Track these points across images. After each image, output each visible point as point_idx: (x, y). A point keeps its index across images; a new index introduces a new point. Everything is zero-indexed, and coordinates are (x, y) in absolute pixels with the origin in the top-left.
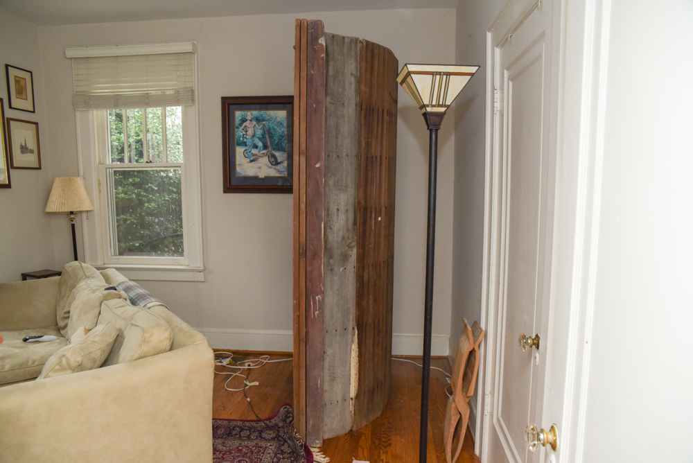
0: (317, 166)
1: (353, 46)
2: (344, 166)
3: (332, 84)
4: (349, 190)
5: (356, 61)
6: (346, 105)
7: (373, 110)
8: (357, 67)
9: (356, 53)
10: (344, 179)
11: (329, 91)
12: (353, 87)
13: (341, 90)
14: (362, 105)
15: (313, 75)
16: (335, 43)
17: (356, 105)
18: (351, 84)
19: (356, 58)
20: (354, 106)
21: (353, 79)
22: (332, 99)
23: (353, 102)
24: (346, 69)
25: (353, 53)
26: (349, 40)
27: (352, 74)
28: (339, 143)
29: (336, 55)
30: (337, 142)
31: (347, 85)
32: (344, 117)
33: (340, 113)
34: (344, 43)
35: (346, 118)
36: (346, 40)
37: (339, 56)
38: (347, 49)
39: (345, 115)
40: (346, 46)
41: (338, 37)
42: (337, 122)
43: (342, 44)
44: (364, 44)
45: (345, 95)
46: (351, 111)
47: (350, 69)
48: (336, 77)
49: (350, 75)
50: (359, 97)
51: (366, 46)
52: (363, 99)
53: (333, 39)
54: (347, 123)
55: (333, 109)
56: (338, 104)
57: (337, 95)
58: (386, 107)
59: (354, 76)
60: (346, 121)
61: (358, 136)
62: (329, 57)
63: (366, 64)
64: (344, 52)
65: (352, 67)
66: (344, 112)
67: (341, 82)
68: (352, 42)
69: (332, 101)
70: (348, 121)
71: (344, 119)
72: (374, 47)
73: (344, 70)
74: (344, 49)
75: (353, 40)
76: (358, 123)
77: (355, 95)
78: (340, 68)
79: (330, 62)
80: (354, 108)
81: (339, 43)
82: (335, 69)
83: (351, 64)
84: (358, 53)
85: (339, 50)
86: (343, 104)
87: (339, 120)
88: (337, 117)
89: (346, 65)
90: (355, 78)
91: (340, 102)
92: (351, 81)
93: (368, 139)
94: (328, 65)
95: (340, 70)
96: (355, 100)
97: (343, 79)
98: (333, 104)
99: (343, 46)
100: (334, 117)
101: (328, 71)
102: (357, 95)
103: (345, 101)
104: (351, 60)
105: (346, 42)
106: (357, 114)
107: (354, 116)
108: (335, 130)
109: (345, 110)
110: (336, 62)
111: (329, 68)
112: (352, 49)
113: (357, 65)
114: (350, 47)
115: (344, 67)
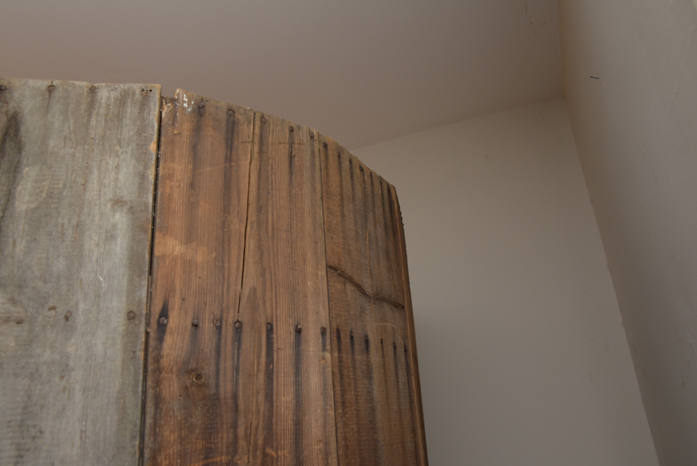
1: (131, 110)
3: (21, 246)
5: (141, 156)
6: (80, 319)
7: (238, 327)
8: (143, 177)
9: (141, 131)
12: (120, 246)
13: (60, 265)
14: (164, 313)
16: (57, 107)
17: (131, 316)
18: (110, 237)
19: (142, 146)
20: (118, 321)
21: (121, 219)
22: (13, 301)
23: (116, 307)
24: (93, 185)
25: (129, 131)
27: (117, 203)
31: (92, 242)
32: (65, 370)
33: (47, 355)
34: (92, 104)
35: (77, 376)
37: (65, 146)
38: (103, 123)
39: (71, 363)
40: (102, 111)
41: (70, 89)
42: (29, 397)
43: (83, 107)
44: (185, 105)
45: (81, 280)
46: (104, 343)
47: (113, 183)
48: (46, 216)
49: (109, 205)
50: (145, 283)
51: (194, 111)
52: (170, 291)
53: (50, 95)
54: (78, 396)
55: (13, 344)
56: (40, 319)
57: (40, 284)
58: (311, 318)
59: (126, 208)
60: (78, 387)
61: (134, 454)
62: (23, 153)
63: (194, 165)
64: (92, 133)
65: (121, 177)
66: (71, 350)
67: (63, 234)
68: (129, 100)
69: (13, 309)
70: (85, 390)
71: (64, 382)
72: (239, 117)
73: (85, 189)
74: (93, 122)
75: (134, 94)
76: (135, 392)
77: (126, 277)
78: (65, 186)
79: (27, 169)
80: (121, 329)
81: (71, 105)
82: (42, 192)
83: (117, 167)
84: (150, 129)
85: (72, 129)
86: (67, 318)
87: (39, 387)
88: (32, 374)
89: (96, 173)
90: (133, 213)
91: (53, 312)
92: (115, 226)
93: (207, 457)
94: (15, 177)
95: (65, 193)
96: (128, 297)
97: (74, 222)
98: (19, 322)
99: (90, 115)
100: (16, 375)
101: (14, 198)
102: (139, 276)
103: (77, 304)
104: (118, 156)
105: (103, 101)
106: (134, 352)
107: (119, 363)
108: (10, 435)
109: (73, 341)
110: (50, 168)
111: (19, 188)
112: (127, 121)
113: (141, 168)
114: (118, 114)
115: (86, 181)
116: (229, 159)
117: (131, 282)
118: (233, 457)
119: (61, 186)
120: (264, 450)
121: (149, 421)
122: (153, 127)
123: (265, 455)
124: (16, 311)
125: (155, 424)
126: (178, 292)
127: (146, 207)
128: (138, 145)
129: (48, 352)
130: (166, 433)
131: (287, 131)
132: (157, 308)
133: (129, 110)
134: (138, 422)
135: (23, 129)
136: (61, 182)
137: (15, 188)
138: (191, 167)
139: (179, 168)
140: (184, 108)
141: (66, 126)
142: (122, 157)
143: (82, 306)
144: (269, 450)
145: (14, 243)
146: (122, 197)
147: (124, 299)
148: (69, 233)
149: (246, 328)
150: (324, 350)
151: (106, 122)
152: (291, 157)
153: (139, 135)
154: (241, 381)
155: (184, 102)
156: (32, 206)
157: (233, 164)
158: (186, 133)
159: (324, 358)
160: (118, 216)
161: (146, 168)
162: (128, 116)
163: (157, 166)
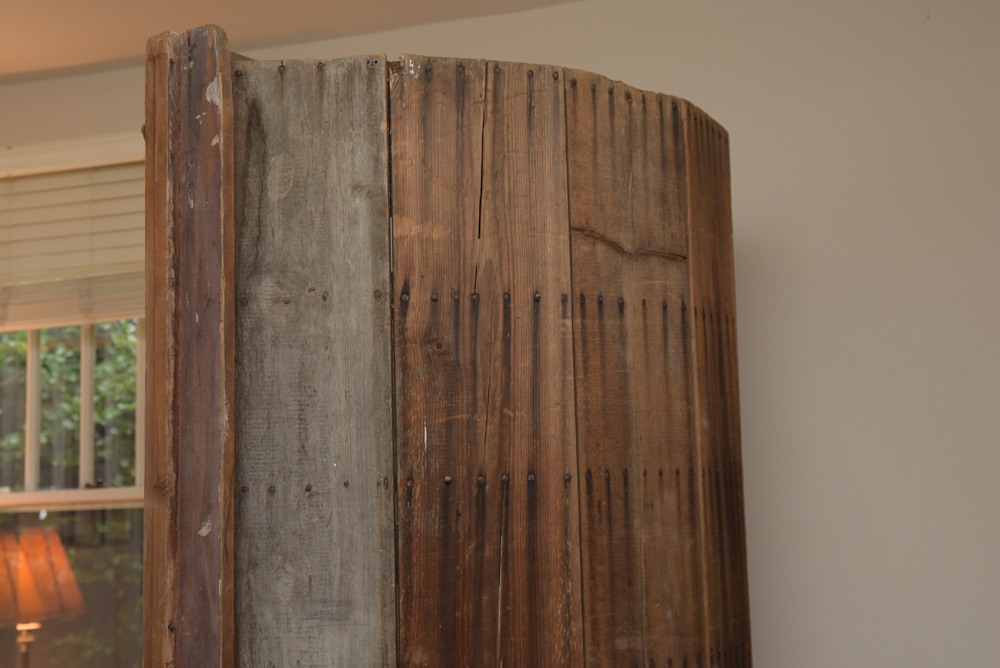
0: (204, 531)
1: (359, 87)
2: (335, 522)
3: (279, 234)
4: (359, 615)
5: (374, 137)
6: (335, 298)
8: (377, 159)
9: (370, 110)
10: (337, 574)
11: (268, 259)
12: (363, 230)
13: (313, 251)
14: (406, 291)
15: (192, 212)
16: (290, 91)
17: (377, 295)
18: (354, 222)
19: (374, 126)
20: (367, 299)
21: (360, 204)
22: (280, 284)
23: (364, 287)
24: (333, 172)
25: (359, 112)
26: (341, 71)
27: (356, 188)
28: (314, 437)
29: (292, 130)
30: (303, 437)
31: (337, 227)
32: (328, 343)
33: (312, 330)
34: (322, 83)
35: (338, 347)
36: (331, 72)
37: (303, 132)
38: (335, 104)
39: (332, 337)
40: (333, 91)
41: (300, 68)
42: (303, 364)
43: (314, 87)
44: (412, 72)
45: (333, 264)
46: (357, 319)
47: (350, 168)
48: (296, 204)
49: (349, 191)
50: (387, 264)
51: (421, 76)
52: (409, 270)
53: (282, 78)
54: (340, 364)
55: (284, 321)
56: (303, 299)
57: (299, 269)
58: (551, 285)
59: (364, 193)
60: (339, 357)
61: (388, 410)
62: (268, 142)
63: (425, 139)
64: (326, 116)
65: (357, 161)
66: (330, 325)
67: (313, 222)
68: (357, 76)
69: (280, 291)
70: (345, 358)
71: (328, 352)
72: (470, 73)
73: (326, 176)
74: (325, 105)
75: (360, 68)
76: (386, 360)
77: (370, 260)
78: (308, 175)
79: (273, 159)
80: (370, 306)
81: (303, 87)
82: (289, 181)
83: (353, 151)
84: (379, 107)
85: (307, 113)
86: (324, 298)
87: (309, 356)
88: (302, 345)
89: (334, 159)
90: (371, 198)
91: (312, 293)
92: (356, 211)
93: (449, 415)
94: (264, 168)
95: (309, 181)
96: (373, 278)
97: (320, 209)
98: (287, 302)
99: (321, 96)
100: (290, 346)
101: (266, 189)
102: (381, 258)
103: (331, 285)
104: (352, 140)
105: (332, 79)
106: (383, 326)
107: (370, 335)
108: (293, 394)
109: (331, 317)
110: (293, 156)
111: (269, 178)
112: (357, 100)
113: (375, 150)
114: (348, 92)
115: (326, 168)
116: (460, 126)
117: (375, 264)
118: (473, 415)
119: (305, 174)
120: (501, 410)
121: (398, 384)
122: (382, 104)
123: (503, 415)
124: (284, 293)
125: (404, 386)
126: (417, 270)
127: (383, 191)
128: (369, 125)
129: (313, 327)
130: (414, 394)
131: (525, 78)
132: (399, 287)
133: (357, 87)
134: (390, 384)
135: (263, 117)
136: (305, 170)
137: (266, 179)
138: (421, 141)
139: (409, 145)
140: (411, 76)
141: (301, 110)
142: (356, 140)
143: (335, 287)
144: (506, 411)
145: (273, 231)
146: (360, 182)
147: (370, 280)
148: (318, 220)
149: (484, 299)
150: (564, 316)
151: (337, 103)
152: (530, 109)
153: (370, 114)
154: (479, 349)
155: (410, 68)
156: (283, 195)
157: (465, 130)
158: (415, 105)
159: (564, 325)
160: (358, 201)
161: (379, 150)
162: (357, 94)
163: (389, 145)
